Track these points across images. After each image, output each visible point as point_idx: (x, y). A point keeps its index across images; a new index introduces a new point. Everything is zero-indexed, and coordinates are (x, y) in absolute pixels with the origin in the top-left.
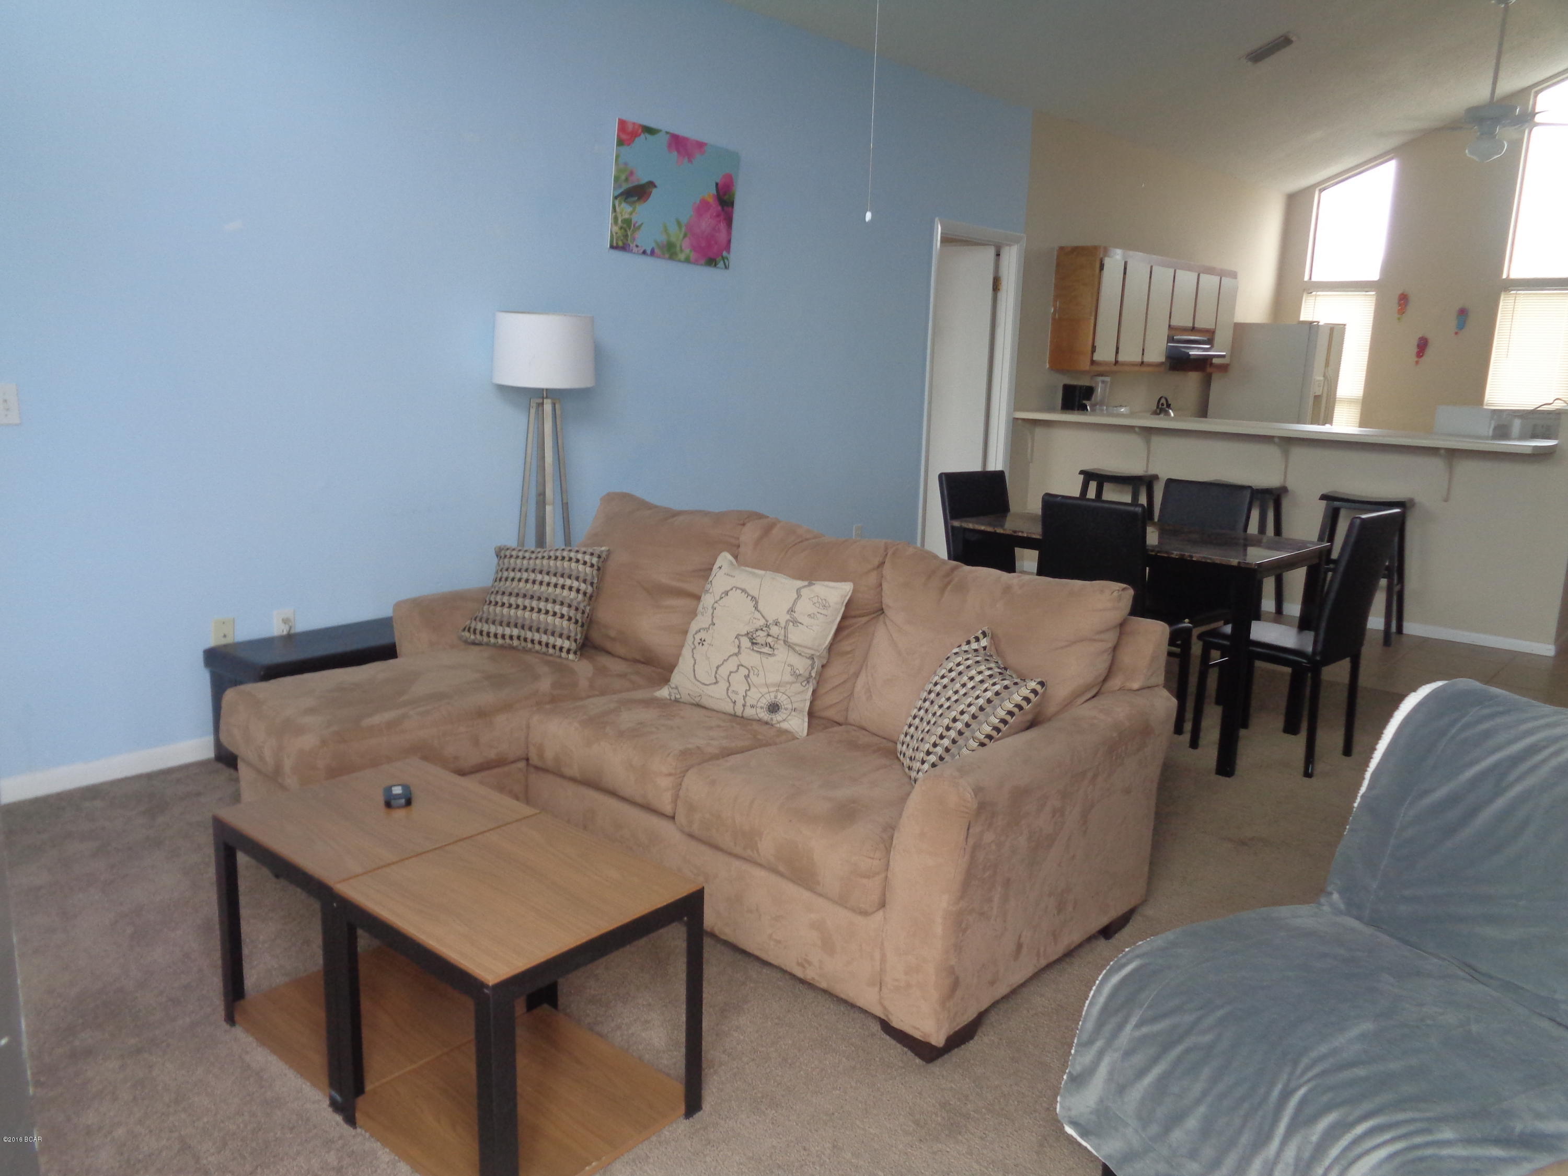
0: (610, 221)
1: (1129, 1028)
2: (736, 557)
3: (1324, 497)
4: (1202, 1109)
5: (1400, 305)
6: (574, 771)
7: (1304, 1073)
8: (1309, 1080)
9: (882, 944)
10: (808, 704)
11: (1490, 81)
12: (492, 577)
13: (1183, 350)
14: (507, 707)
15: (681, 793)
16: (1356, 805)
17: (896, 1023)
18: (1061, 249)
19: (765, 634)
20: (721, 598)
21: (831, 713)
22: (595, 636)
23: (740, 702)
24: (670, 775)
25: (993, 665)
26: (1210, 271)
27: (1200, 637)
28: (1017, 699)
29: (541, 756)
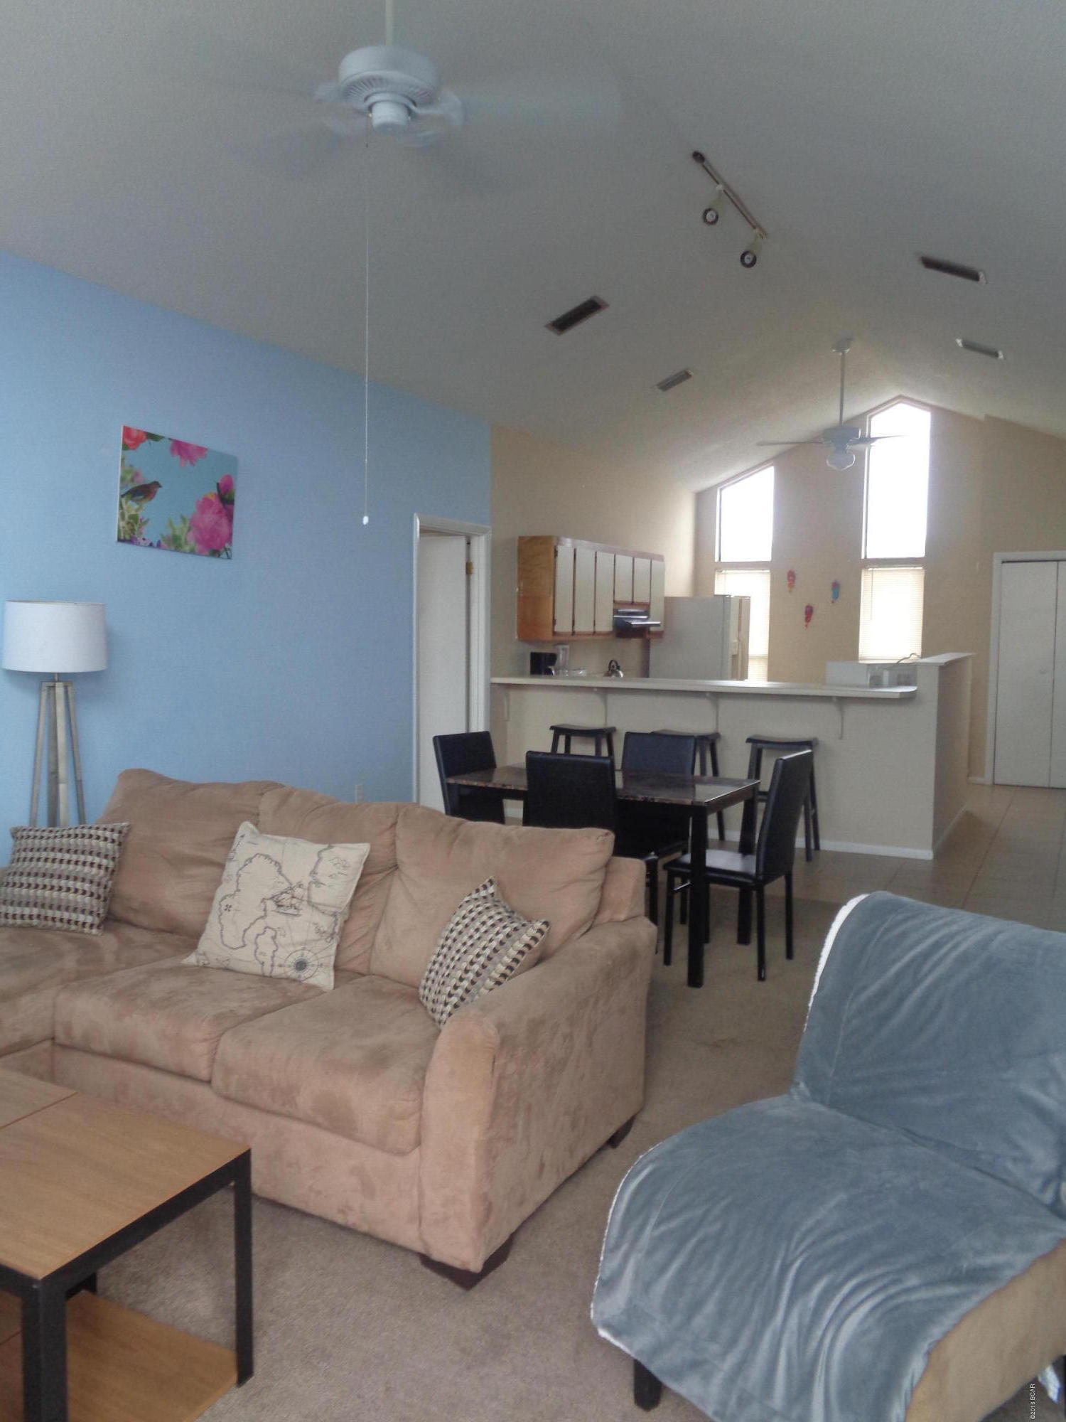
0: (118, 516)
1: (649, 1229)
2: (256, 825)
3: (749, 740)
4: (717, 1294)
5: (789, 580)
6: (105, 1046)
7: (796, 1248)
8: (801, 1253)
9: (420, 1180)
10: (333, 958)
11: (838, 407)
12: (10, 858)
13: (627, 621)
14: (32, 988)
15: (217, 1057)
16: (810, 1005)
17: (436, 1256)
18: (521, 538)
19: (290, 896)
20: (245, 865)
21: (354, 965)
22: (118, 909)
23: (268, 963)
24: (205, 1040)
25: (501, 910)
26: (643, 555)
27: (665, 867)
28: (526, 938)
29: (68, 1032)
